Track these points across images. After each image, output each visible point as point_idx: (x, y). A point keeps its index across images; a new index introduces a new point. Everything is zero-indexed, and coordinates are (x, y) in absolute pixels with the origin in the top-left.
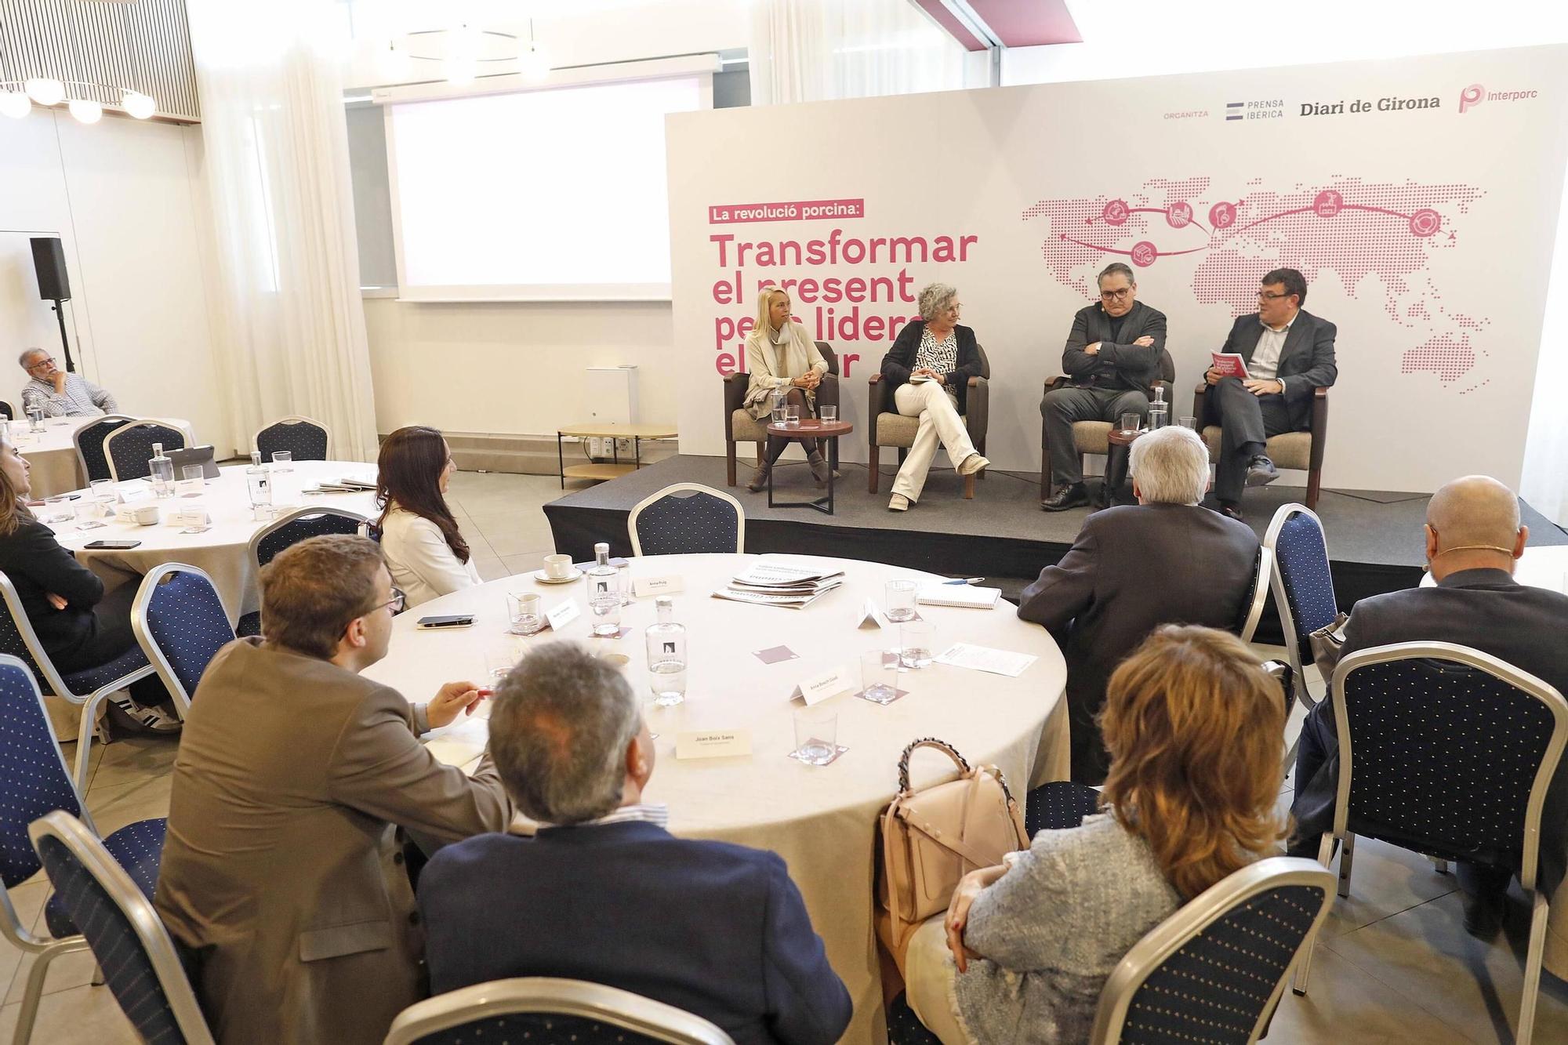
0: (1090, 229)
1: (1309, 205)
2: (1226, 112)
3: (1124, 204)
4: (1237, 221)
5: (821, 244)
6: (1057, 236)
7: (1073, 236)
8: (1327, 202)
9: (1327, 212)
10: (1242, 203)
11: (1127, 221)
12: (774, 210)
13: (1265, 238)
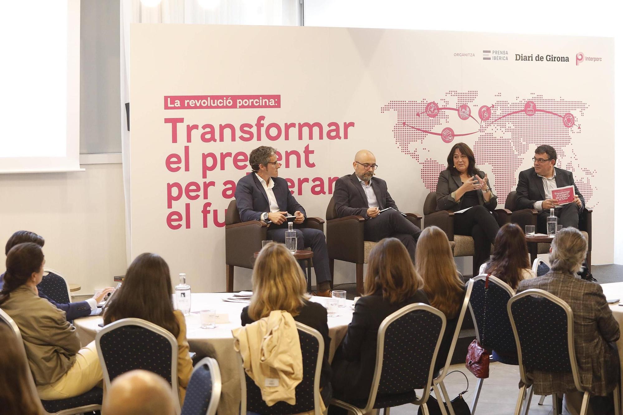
0: (419, 119)
1: (522, 109)
2: (483, 55)
3: (436, 105)
4: (491, 116)
5: (250, 126)
6: (401, 123)
7: (410, 123)
8: (530, 108)
9: (530, 113)
10: (493, 106)
11: (438, 115)
12: (216, 101)
13: (505, 126)
